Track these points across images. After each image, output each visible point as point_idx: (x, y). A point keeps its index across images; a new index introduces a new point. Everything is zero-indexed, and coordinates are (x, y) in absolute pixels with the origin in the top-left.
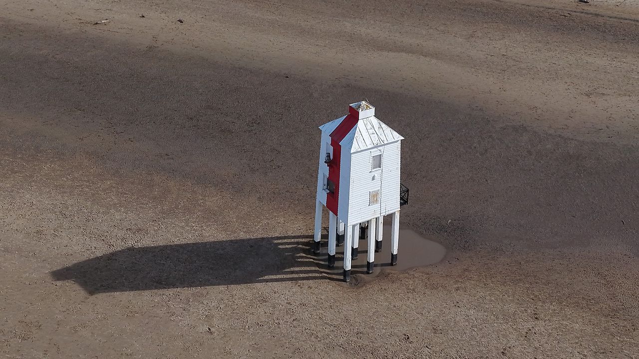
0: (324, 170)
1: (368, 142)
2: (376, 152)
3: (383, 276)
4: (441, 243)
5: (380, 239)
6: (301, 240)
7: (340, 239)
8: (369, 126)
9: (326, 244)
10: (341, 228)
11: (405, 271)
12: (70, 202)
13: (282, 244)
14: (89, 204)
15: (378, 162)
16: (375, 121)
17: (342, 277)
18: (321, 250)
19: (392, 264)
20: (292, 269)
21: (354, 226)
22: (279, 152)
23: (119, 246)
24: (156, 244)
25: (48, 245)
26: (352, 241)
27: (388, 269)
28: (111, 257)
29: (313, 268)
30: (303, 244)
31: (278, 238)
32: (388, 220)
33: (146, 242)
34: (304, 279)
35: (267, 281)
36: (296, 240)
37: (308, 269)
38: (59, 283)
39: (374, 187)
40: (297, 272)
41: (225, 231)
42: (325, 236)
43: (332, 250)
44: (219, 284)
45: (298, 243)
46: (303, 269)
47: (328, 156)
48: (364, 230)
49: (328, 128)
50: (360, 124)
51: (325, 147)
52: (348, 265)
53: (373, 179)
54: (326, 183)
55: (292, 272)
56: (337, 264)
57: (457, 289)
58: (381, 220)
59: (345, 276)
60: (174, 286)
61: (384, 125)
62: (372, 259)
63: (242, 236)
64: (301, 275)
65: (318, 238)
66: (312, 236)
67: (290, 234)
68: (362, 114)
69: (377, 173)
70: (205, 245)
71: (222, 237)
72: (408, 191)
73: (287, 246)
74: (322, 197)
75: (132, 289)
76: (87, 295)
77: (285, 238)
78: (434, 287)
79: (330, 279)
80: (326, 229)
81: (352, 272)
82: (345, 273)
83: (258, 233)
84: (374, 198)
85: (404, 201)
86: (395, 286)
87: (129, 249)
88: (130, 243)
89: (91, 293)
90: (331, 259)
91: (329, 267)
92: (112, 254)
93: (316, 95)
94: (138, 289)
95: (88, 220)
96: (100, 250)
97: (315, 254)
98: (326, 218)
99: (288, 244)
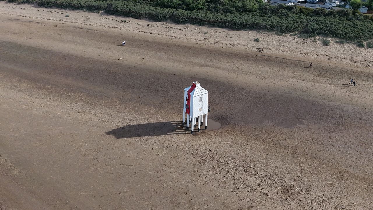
0: (185, 102)
1: (198, 93)
2: (201, 96)
3: (203, 132)
4: (220, 123)
5: (202, 122)
6: (179, 122)
7: (190, 122)
8: (199, 89)
9: (186, 123)
10: (191, 119)
11: (209, 131)
12: (111, 112)
13: (173, 124)
14: (117, 112)
15: (201, 99)
16: (200, 87)
17: (191, 133)
18: (185, 125)
19: (205, 129)
20: (177, 131)
21: (194, 118)
22: (172, 97)
23: (126, 124)
24: (136, 124)
25: (105, 124)
26: (194, 122)
27: (204, 131)
29: (183, 131)
30: (180, 123)
31: (172, 122)
32: (204, 116)
33: (133, 123)
34: (180, 134)
35: (169, 134)
36: (178, 122)
37: (181, 131)
38: (108, 136)
39: (200, 106)
40: (178, 132)
42: (186, 121)
43: (188, 125)
44: (155, 135)
45: (178, 123)
46: (180, 131)
47: (187, 97)
48: (197, 119)
49: (187, 89)
50: (196, 88)
51: (186, 95)
52: (193, 130)
53: (200, 104)
54: (186, 105)
55: (177, 132)
56: (190, 129)
57: (225, 136)
58: (202, 116)
60: (142, 136)
61: (203, 88)
62: (200, 128)
63: (162, 121)
64: (179, 133)
65: (184, 122)
66: (182, 121)
67: (176, 120)
68: (196, 85)
69: (201, 102)
70: (151, 124)
71: (156, 121)
72: (210, 108)
74: (185, 110)
75: (129, 137)
76: (116, 139)
77: (174, 122)
78: (218, 136)
79: (187, 133)
80: (186, 119)
81: (194, 132)
83: (166, 120)
84: (200, 110)
85: (209, 111)
86: (206, 135)
87: (129, 125)
88: (129, 124)
89: (118, 138)
90: (188, 128)
91: (187, 130)
92: (124, 127)
93: (183, 80)
94: (131, 137)
95: (116, 117)
96: (120, 126)
97: (183, 126)
98: (186, 116)
99: (175, 123)
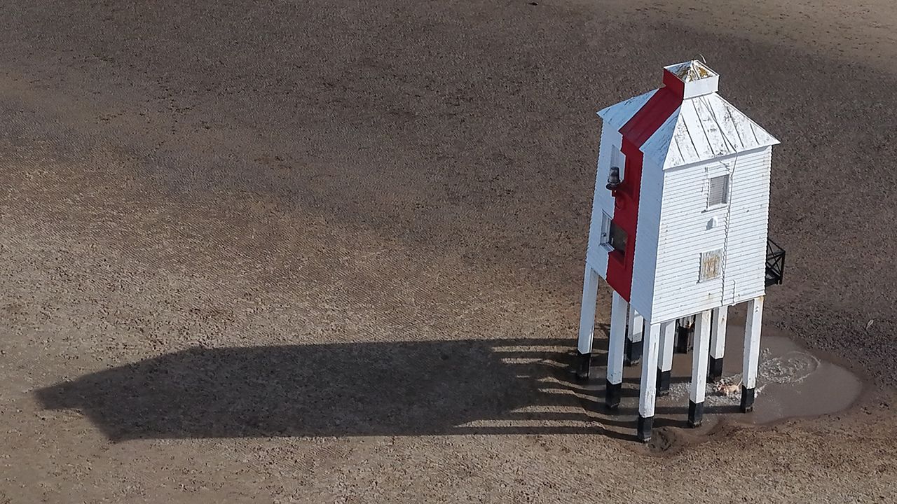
0: (604, 204)
1: (702, 147)
2: (717, 170)
3: (723, 433)
4: (850, 368)
5: (719, 353)
6: (549, 349)
7: (634, 350)
8: (705, 114)
9: (602, 360)
10: (637, 329)
11: (771, 425)
12: (77, 249)
13: (510, 355)
14: (116, 254)
15: (721, 191)
16: (718, 104)
17: (634, 432)
18: (593, 373)
19: (741, 409)
20: (529, 409)
21: (664, 326)
22: (511, 162)
23: (173, 344)
24: (248, 343)
25: (31, 336)
26: (660, 355)
27: (734, 420)
28: (156, 367)
29: (573, 410)
30: (554, 356)
31: (502, 342)
32: (738, 315)
33: (230, 338)
34: (553, 430)
35: (475, 431)
36: (539, 348)
37: (563, 410)
38: (49, 415)
39: (712, 243)
40: (539, 416)
41: (393, 321)
42: (602, 343)
43: (616, 372)
44: (376, 433)
45: (543, 355)
46: (553, 409)
47: (615, 173)
48: (685, 334)
49: (617, 115)
50: (686, 109)
51: (610, 154)
52: (648, 408)
53: (710, 226)
54: (607, 231)
55: (530, 416)
56: (625, 403)
57: (883, 469)
58: (723, 314)
59: (640, 431)
60: (283, 432)
61: (737, 114)
62: (700, 398)
63: (428, 333)
64: (548, 423)
65: (586, 347)
66: (575, 342)
67: (527, 334)
68: (690, 88)
69: (718, 214)
70: (349, 348)
71: (384, 334)
72: (782, 255)
73: (520, 361)
74: (598, 260)
75: (196, 434)
76: (106, 443)
77: (516, 342)
78: (831, 463)
79: (607, 433)
80: (605, 328)
81: (656, 422)
82: (641, 423)
83: (459, 330)
84: (710, 266)
85: (774, 276)
86: (747, 455)
87: (193, 351)
88: (196, 339)
89: (116, 437)
90: (613, 392)
91: (607, 409)
92: (161, 360)
93: (593, 43)
94: (207, 434)
95: (112, 288)
96: (137, 350)
97: (578, 380)
98: (604, 305)
99: (523, 355)
